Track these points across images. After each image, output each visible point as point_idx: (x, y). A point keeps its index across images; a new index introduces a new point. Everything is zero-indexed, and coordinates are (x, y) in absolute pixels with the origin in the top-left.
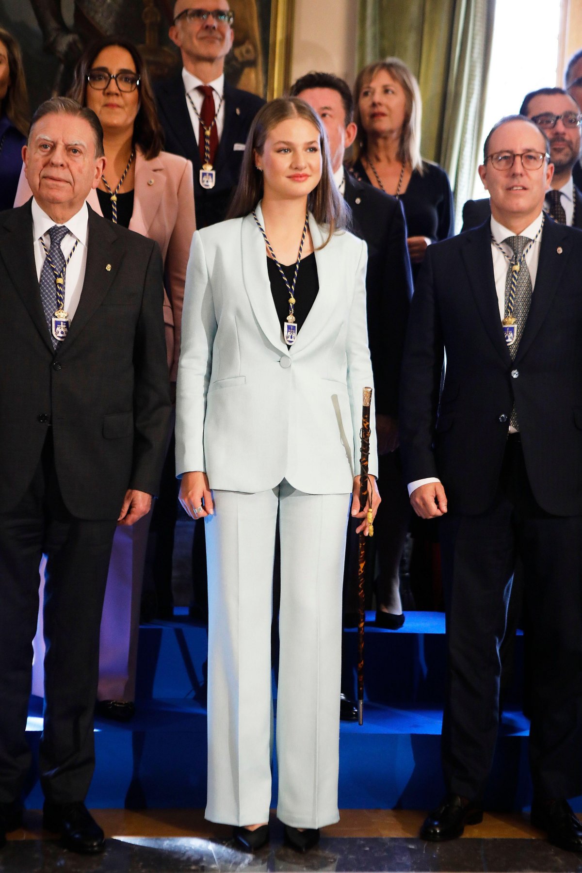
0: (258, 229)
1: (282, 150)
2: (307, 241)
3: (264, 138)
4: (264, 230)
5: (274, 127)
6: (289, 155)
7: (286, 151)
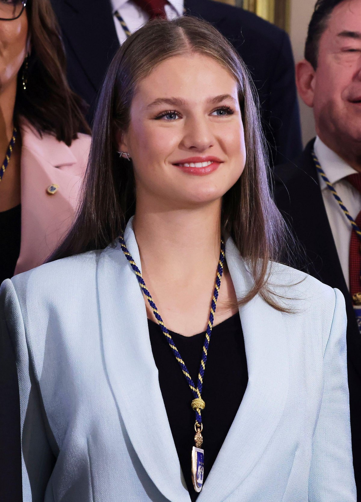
0: (128, 269)
1: (163, 116)
2: (223, 290)
3: (130, 95)
4: (140, 268)
5: (147, 73)
6: (178, 123)
7: (171, 115)
